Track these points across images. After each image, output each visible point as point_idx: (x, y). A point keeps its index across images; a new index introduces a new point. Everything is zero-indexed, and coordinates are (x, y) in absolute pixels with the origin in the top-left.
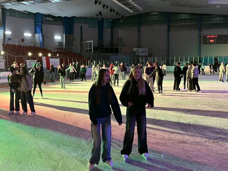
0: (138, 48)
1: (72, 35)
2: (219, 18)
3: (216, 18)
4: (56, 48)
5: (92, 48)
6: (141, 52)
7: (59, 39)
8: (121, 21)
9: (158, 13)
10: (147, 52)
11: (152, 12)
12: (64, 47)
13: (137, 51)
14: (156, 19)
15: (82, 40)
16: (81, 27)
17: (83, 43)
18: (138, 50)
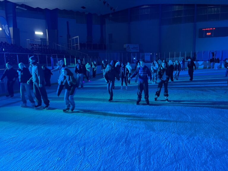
0: (128, 45)
1: (56, 30)
2: (216, 9)
3: (213, 9)
4: (38, 45)
5: (79, 44)
6: (132, 48)
7: (41, 35)
8: (111, 16)
9: (149, 6)
10: (138, 48)
11: (143, 5)
12: (48, 44)
13: (127, 47)
14: (147, 13)
15: (69, 36)
16: (68, 22)
17: (70, 39)
18: (129, 46)
